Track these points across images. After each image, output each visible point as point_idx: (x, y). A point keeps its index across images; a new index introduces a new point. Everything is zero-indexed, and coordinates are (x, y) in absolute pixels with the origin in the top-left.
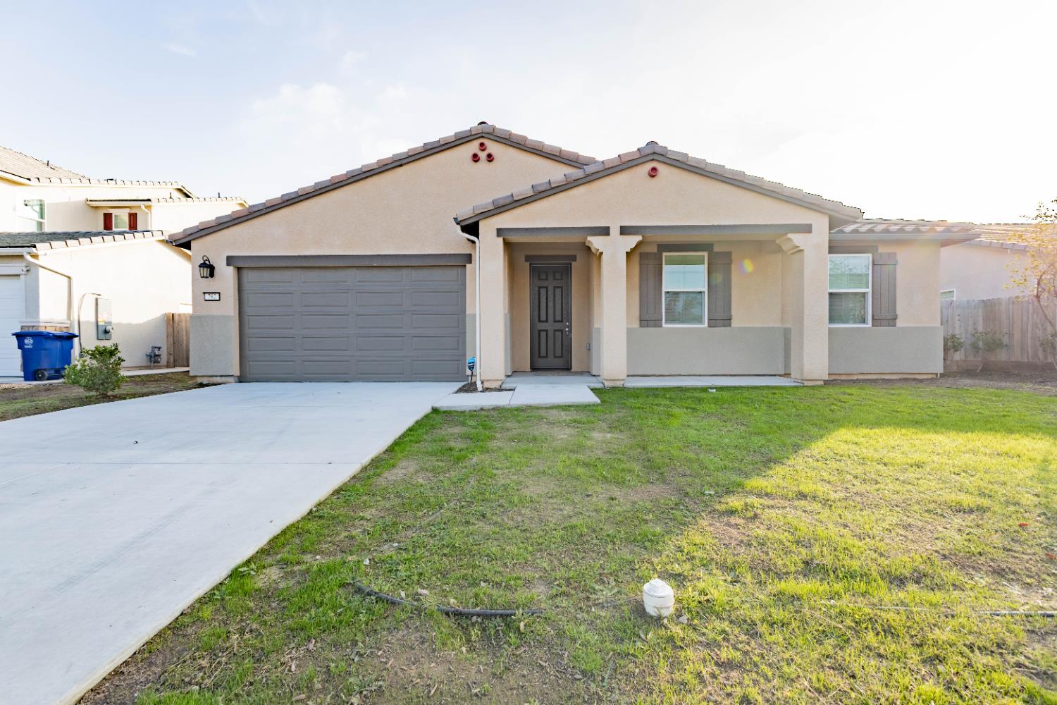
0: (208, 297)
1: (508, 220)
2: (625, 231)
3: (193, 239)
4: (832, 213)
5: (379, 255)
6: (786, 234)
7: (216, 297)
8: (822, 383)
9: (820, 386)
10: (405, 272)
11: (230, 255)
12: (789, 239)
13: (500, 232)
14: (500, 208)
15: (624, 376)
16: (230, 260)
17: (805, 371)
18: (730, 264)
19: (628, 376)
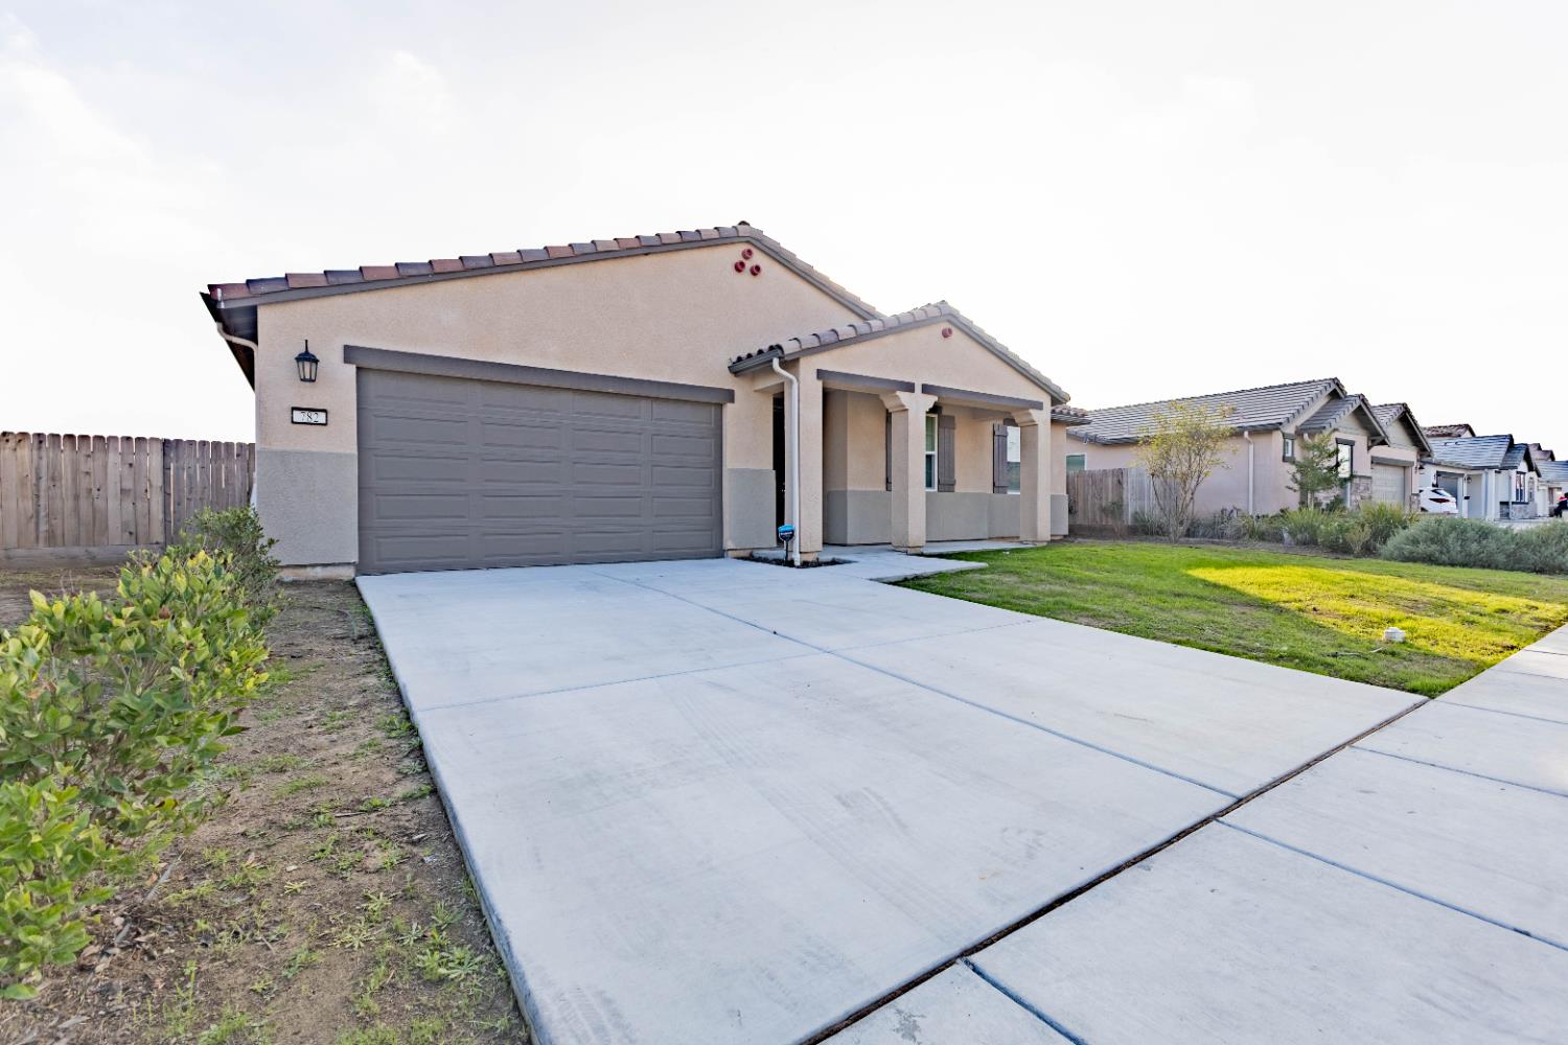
0: (298, 416)
1: (829, 361)
2: (926, 389)
3: (264, 304)
4: (1053, 394)
5: (615, 377)
6: (1028, 409)
7: (321, 418)
8: (1045, 544)
9: (1043, 548)
10: (644, 404)
11: (351, 344)
12: (1030, 414)
13: (820, 374)
14: (823, 347)
15: (923, 543)
16: (350, 353)
17: (1039, 534)
18: (954, 428)
19: (927, 542)
